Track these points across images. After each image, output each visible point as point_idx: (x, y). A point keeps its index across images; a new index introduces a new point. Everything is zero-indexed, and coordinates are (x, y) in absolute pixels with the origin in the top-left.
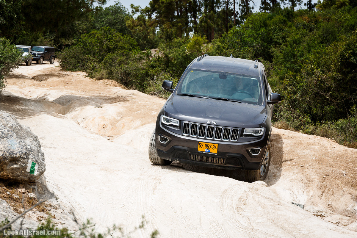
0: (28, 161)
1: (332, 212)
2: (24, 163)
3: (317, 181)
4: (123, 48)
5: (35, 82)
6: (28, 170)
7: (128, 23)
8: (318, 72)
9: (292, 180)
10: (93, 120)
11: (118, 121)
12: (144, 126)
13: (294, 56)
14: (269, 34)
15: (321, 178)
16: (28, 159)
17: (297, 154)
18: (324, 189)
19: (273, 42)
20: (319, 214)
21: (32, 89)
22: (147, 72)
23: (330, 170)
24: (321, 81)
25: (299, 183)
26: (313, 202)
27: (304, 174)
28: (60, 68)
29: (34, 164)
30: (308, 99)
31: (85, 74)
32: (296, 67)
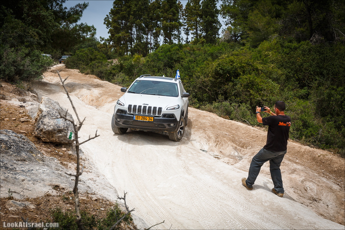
0: (68, 132)
1: (223, 156)
2: (65, 133)
3: (213, 138)
4: (99, 59)
5: (53, 74)
6: (68, 137)
7: (98, 46)
8: (202, 77)
9: (200, 137)
10: (86, 96)
11: (99, 98)
12: (114, 101)
13: (189, 68)
14: (171, 55)
15: (216, 136)
16: (68, 130)
17: (200, 122)
18: (218, 142)
19: (173, 59)
20: (217, 157)
21: (52, 77)
22: (111, 72)
23: (219, 132)
24: (204, 82)
25: (204, 139)
26: (212, 149)
27: (206, 134)
28: (65, 67)
29: (71, 133)
30: (196, 90)
31: (78, 70)
32: (190, 74)
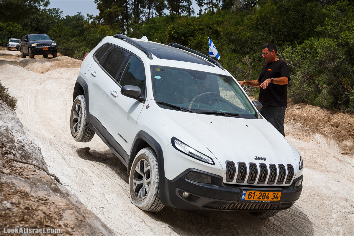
7: (85, 26)
11: (50, 69)
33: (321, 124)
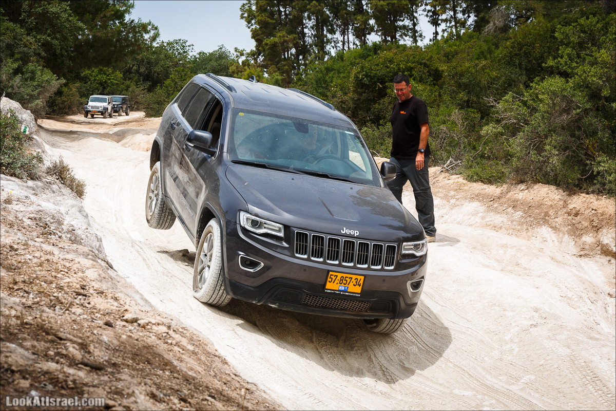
8: (339, 94)
33: (551, 212)
